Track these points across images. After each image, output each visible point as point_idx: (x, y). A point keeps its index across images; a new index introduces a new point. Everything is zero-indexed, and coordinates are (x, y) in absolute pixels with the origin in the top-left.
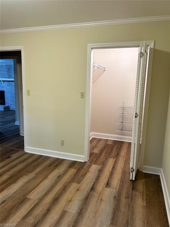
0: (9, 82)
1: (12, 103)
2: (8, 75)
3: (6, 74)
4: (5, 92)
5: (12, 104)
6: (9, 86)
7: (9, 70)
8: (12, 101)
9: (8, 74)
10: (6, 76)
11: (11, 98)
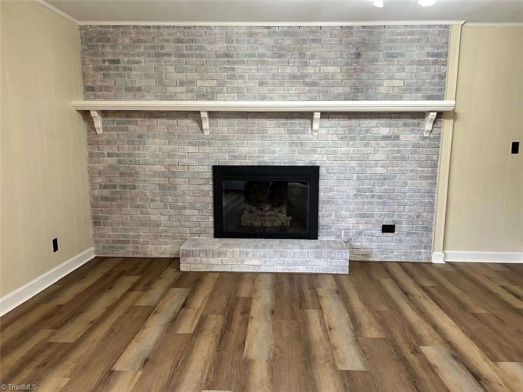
0: (353, 122)
1: (361, 227)
2: (350, 83)
3: (339, 77)
4: (322, 171)
5: (360, 233)
6: (353, 139)
7: (358, 55)
8: (363, 216)
9: (350, 77)
10: (339, 90)
11: (360, 199)
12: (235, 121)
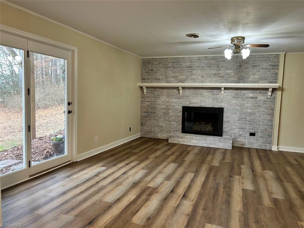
12: (192, 90)
